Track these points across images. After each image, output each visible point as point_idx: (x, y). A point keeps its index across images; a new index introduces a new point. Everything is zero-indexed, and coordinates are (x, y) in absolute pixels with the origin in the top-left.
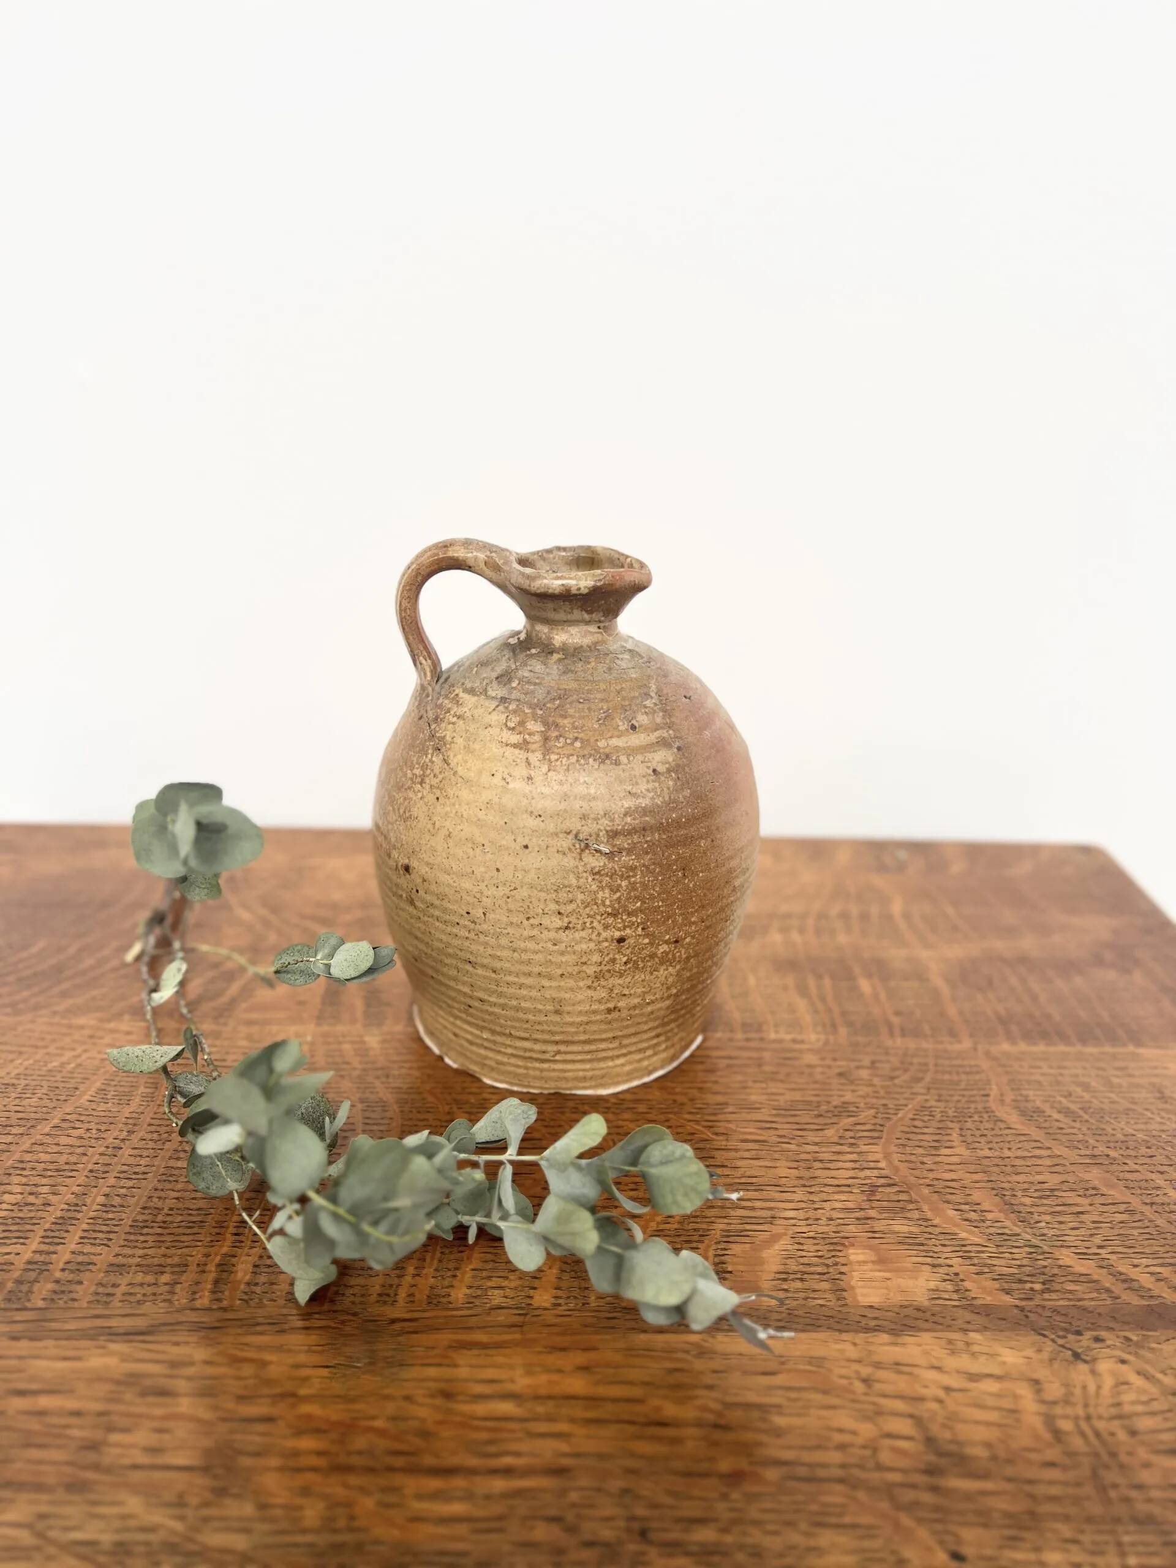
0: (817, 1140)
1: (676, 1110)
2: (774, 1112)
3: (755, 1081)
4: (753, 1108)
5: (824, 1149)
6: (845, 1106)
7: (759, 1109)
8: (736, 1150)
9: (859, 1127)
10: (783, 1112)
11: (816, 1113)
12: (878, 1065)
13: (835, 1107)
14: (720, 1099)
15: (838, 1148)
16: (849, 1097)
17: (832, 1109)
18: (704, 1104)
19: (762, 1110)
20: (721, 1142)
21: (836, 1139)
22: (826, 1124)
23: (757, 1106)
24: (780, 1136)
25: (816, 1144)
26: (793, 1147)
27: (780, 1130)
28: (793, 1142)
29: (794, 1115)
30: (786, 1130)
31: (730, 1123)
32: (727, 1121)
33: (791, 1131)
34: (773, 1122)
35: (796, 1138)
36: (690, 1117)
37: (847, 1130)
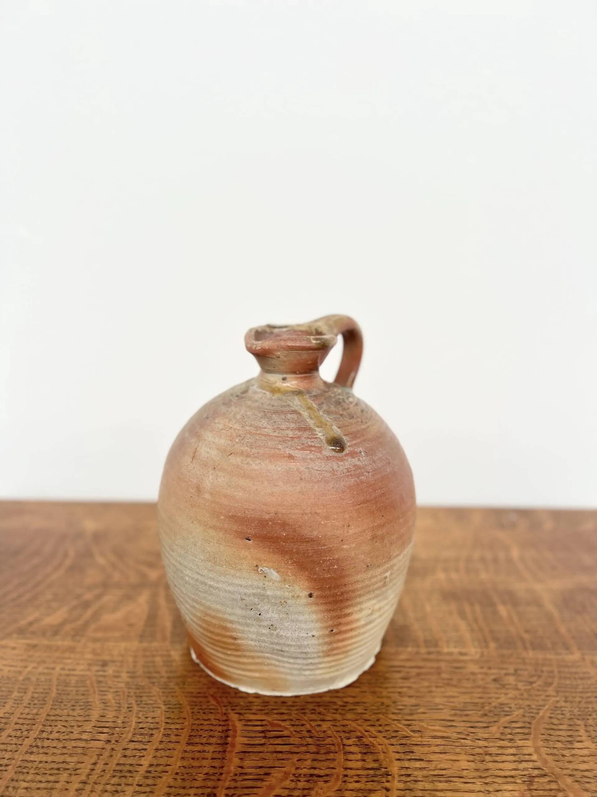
1: (384, 711)
2: (453, 712)
4: (436, 708)
5: (491, 745)
6: (501, 707)
8: (429, 746)
9: (514, 725)
10: (458, 712)
11: (481, 712)
13: (495, 708)
15: (501, 743)
16: (504, 699)
18: (402, 705)
19: (445, 711)
22: (490, 722)
24: (459, 733)
25: (485, 740)
26: (469, 743)
27: (458, 728)
28: (468, 738)
29: (467, 715)
30: (463, 728)
31: (422, 722)
32: (420, 720)
33: (466, 728)
34: (453, 721)
35: (470, 734)
36: (394, 717)
37: (505, 727)
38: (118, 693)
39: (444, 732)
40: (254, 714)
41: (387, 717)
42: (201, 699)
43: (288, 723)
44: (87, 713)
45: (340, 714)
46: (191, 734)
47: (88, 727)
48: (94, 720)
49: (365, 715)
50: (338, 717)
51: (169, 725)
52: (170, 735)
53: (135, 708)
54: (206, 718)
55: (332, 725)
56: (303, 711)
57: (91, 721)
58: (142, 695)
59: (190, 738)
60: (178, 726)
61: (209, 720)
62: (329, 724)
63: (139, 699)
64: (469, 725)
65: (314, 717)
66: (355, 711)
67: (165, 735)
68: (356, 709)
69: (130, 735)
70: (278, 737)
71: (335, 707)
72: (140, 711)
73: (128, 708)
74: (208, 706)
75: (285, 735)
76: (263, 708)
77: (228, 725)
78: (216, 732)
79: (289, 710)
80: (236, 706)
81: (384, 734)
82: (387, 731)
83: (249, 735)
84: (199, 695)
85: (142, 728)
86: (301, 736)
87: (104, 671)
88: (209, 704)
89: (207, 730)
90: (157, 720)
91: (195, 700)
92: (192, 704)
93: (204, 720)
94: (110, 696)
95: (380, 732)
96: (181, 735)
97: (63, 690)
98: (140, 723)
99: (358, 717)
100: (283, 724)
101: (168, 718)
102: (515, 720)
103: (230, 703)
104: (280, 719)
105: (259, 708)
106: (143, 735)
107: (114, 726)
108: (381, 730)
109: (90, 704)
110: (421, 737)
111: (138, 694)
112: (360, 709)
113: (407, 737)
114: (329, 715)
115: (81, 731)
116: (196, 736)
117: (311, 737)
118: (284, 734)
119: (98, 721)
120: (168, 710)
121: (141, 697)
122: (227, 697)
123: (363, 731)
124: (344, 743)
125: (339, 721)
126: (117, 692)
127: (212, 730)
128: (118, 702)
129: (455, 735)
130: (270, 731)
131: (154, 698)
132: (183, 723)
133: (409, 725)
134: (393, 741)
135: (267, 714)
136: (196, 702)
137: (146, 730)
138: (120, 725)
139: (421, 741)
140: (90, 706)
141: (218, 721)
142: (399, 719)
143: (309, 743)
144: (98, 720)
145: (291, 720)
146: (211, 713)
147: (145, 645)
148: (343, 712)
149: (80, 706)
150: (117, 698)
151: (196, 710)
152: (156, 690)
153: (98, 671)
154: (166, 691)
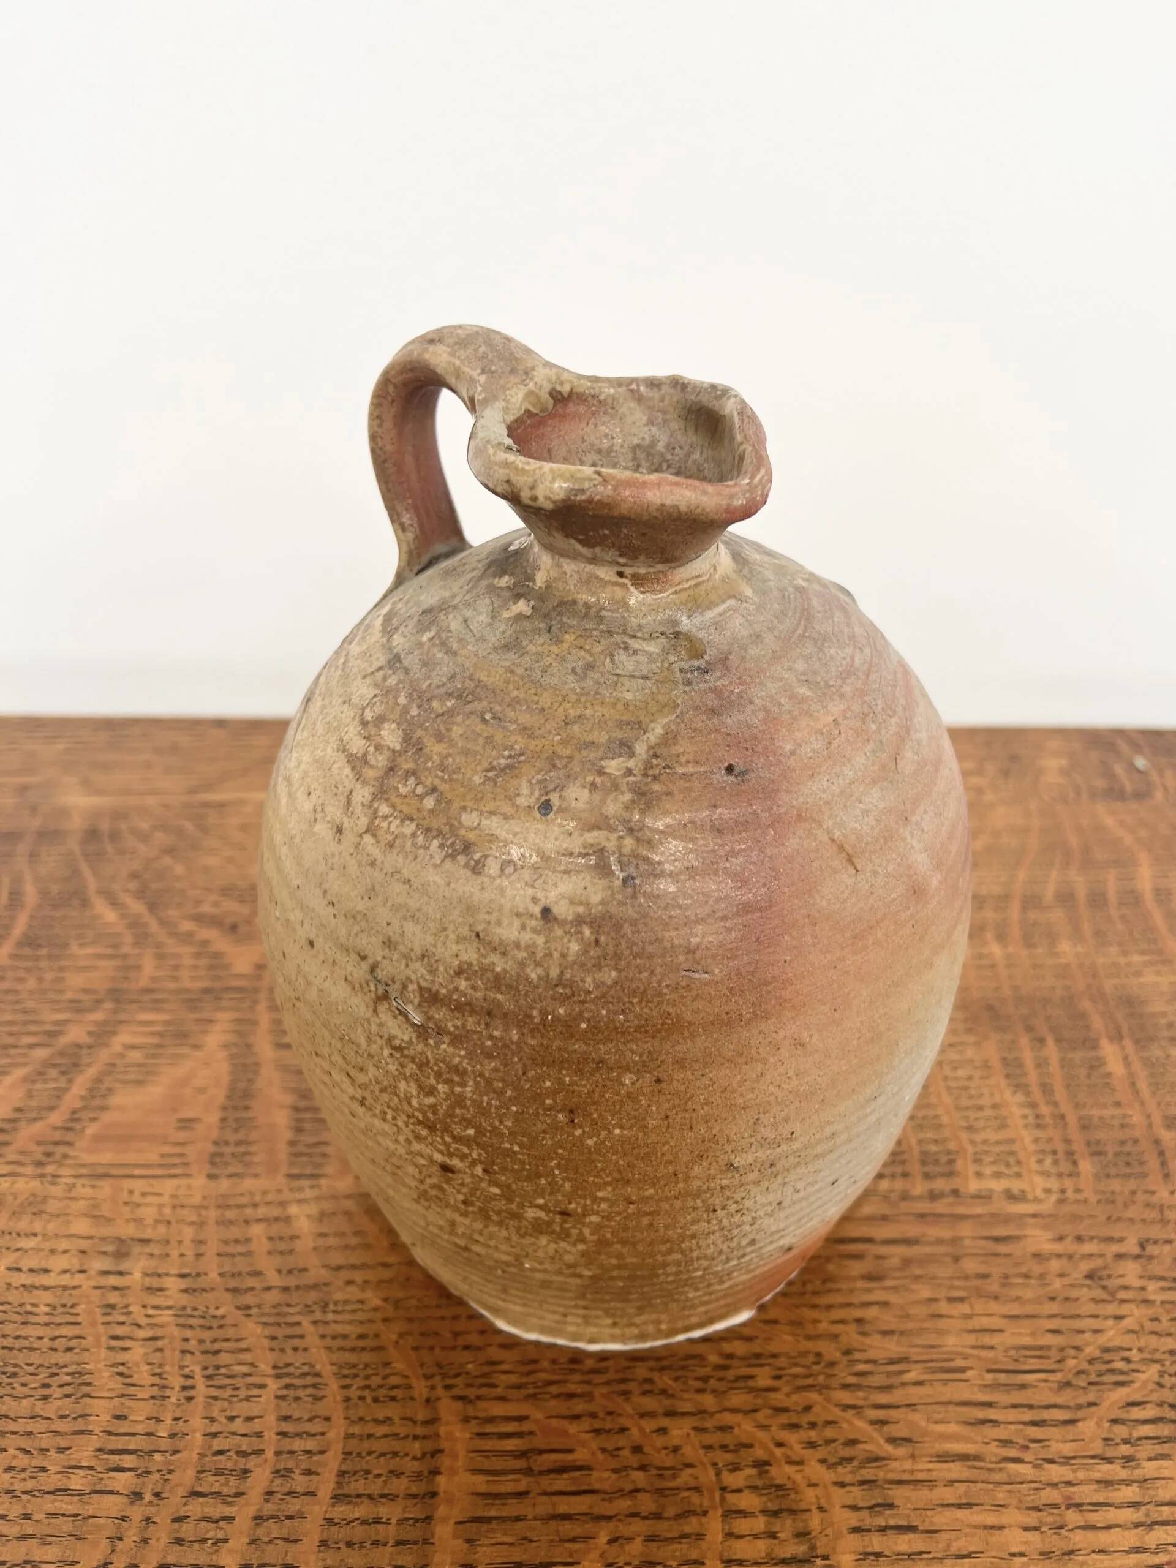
0: (1068, 1449)
1: (821, 1378)
2: (989, 1378)
3: (951, 1300)
4: (952, 1371)
5: (1081, 1475)
6: (1107, 1356)
7: (963, 1370)
8: (930, 1483)
9: (1137, 1413)
10: (1003, 1378)
11: (1059, 1376)
12: (1151, 1249)
13: (1091, 1361)
14: (893, 1347)
15: (1105, 1470)
16: (1112, 1335)
17: (1085, 1366)
18: (867, 1362)
19: (969, 1374)
20: (901, 1464)
21: (1098, 1447)
22: (1079, 1407)
23: (959, 1363)
24: (1005, 1443)
25: (1067, 1460)
26: (1024, 1470)
27: (1002, 1426)
28: (1028, 1457)
29: (1023, 1386)
30: (1012, 1427)
31: (914, 1410)
32: (908, 1405)
33: (1021, 1427)
34: (990, 1405)
35: (1032, 1445)
36: (845, 1397)
37: (1115, 1421)
38: (159, 1344)
39: (968, 1440)
40: (502, 1399)
41: (828, 1400)
42: (366, 1357)
43: (586, 1424)
44: (79, 1409)
45: (714, 1391)
46: (344, 1468)
47: (84, 1452)
48: (97, 1430)
49: (773, 1395)
50: (708, 1401)
51: (287, 1440)
52: (291, 1471)
53: (202, 1389)
54: (381, 1416)
55: (695, 1429)
56: (623, 1387)
57: (90, 1432)
58: (217, 1346)
59: (342, 1479)
60: (311, 1444)
61: (388, 1420)
62: (688, 1423)
63: (211, 1360)
64: (1028, 1416)
65: (649, 1403)
66: (751, 1383)
67: (277, 1471)
68: (752, 1377)
69: (191, 1473)
70: (561, 1470)
71: (702, 1372)
72: (215, 1398)
73: (184, 1388)
74: (385, 1378)
75: (578, 1463)
76: (524, 1380)
77: (437, 1435)
78: (408, 1458)
79: (588, 1383)
80: (458, 1375)
81: (821, 1453)
82: (829, 1442)
83: (487, 1464)
84: (361, 1343)
85: (220, 1452)
86: (618, 1466)
87: (121, 1273)
88: (388, 1371)
89: (383, 1454)
90: (256, 1425)
91: (352, 1358)
92: (346, 1372)
93: (376, 1421)
94: (137, 1353)
95: (812, 1445)
96: (319, 1470)
97: (17, 1337)
98: (214, 1435)
99: (759, 1401)
100: (573, 1428)
101: (286, 1418)
102: (1138, 1398)
103: (439, 1365)
104: (568, 1413)
105: (513, 1379)
106: (223, 1474)
107: (148, 1448)
108: (813, 1439)
109: (87, 1378)
110: (913, 1457)
111: (208, 1346)
112: (763, 1378)
113: (877, 1459)
114: (686, 1396)
115: (67, 1464)
116: (355, 1473)
117: (643, 1468)
118: (575, 1461)
119: (110, 1433)
120: (285, 1392)
121: (216, 1352)
122: (432, 1348)
123: (771, 1446)
124: (725, 1484)
125: (712, 1414)
126: (154, 1339)
127: (395, 1454)
128: (158, 1371)
129: (993, 1448)
130: (541, 1452)
131: (248, 1357)
132: (323, 1434)
133: (883, 1423)
134: (844, 1473)
135: (533, 1396)
136: (354, 1366)
137: (229, 1458)
138: (164, 1444)
139: (912, 1472)
140: (89, 1384)
141: (410, 1423)
142: (860, 1403)
143: (640, 1486)
144: (108, 1429)
145: (593, 1415)
146: (393, 1399)
147: (224, 1185)
148: (721, 1386)
149: (61, 1386)
150: (156, 1358)
151: (354, 1393)
152: (253, 1331)
153: (106, 1273)
154: (280, 1332)
